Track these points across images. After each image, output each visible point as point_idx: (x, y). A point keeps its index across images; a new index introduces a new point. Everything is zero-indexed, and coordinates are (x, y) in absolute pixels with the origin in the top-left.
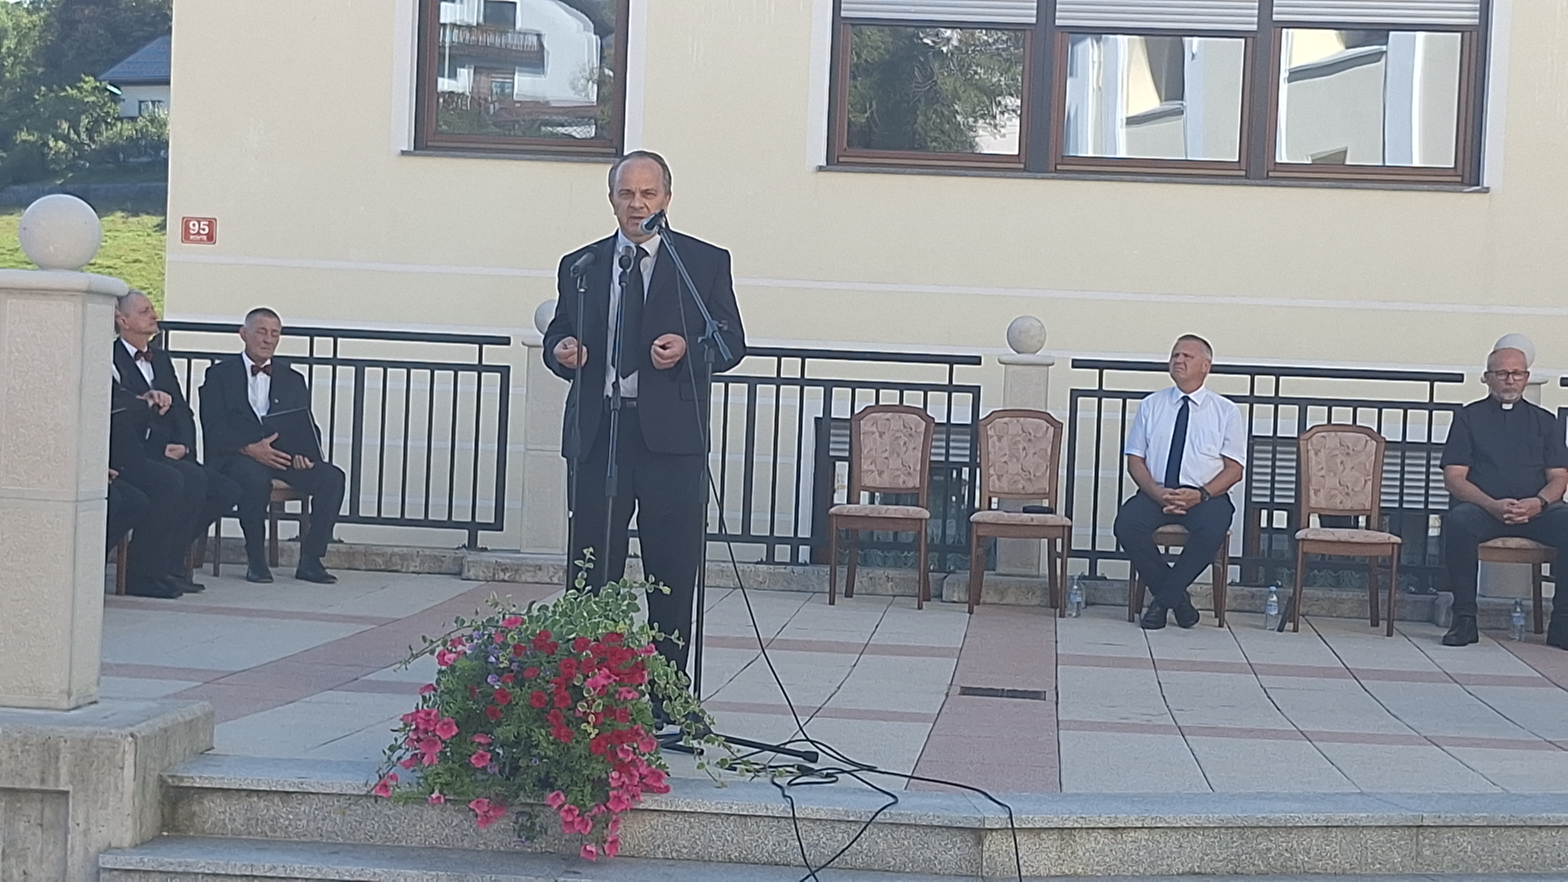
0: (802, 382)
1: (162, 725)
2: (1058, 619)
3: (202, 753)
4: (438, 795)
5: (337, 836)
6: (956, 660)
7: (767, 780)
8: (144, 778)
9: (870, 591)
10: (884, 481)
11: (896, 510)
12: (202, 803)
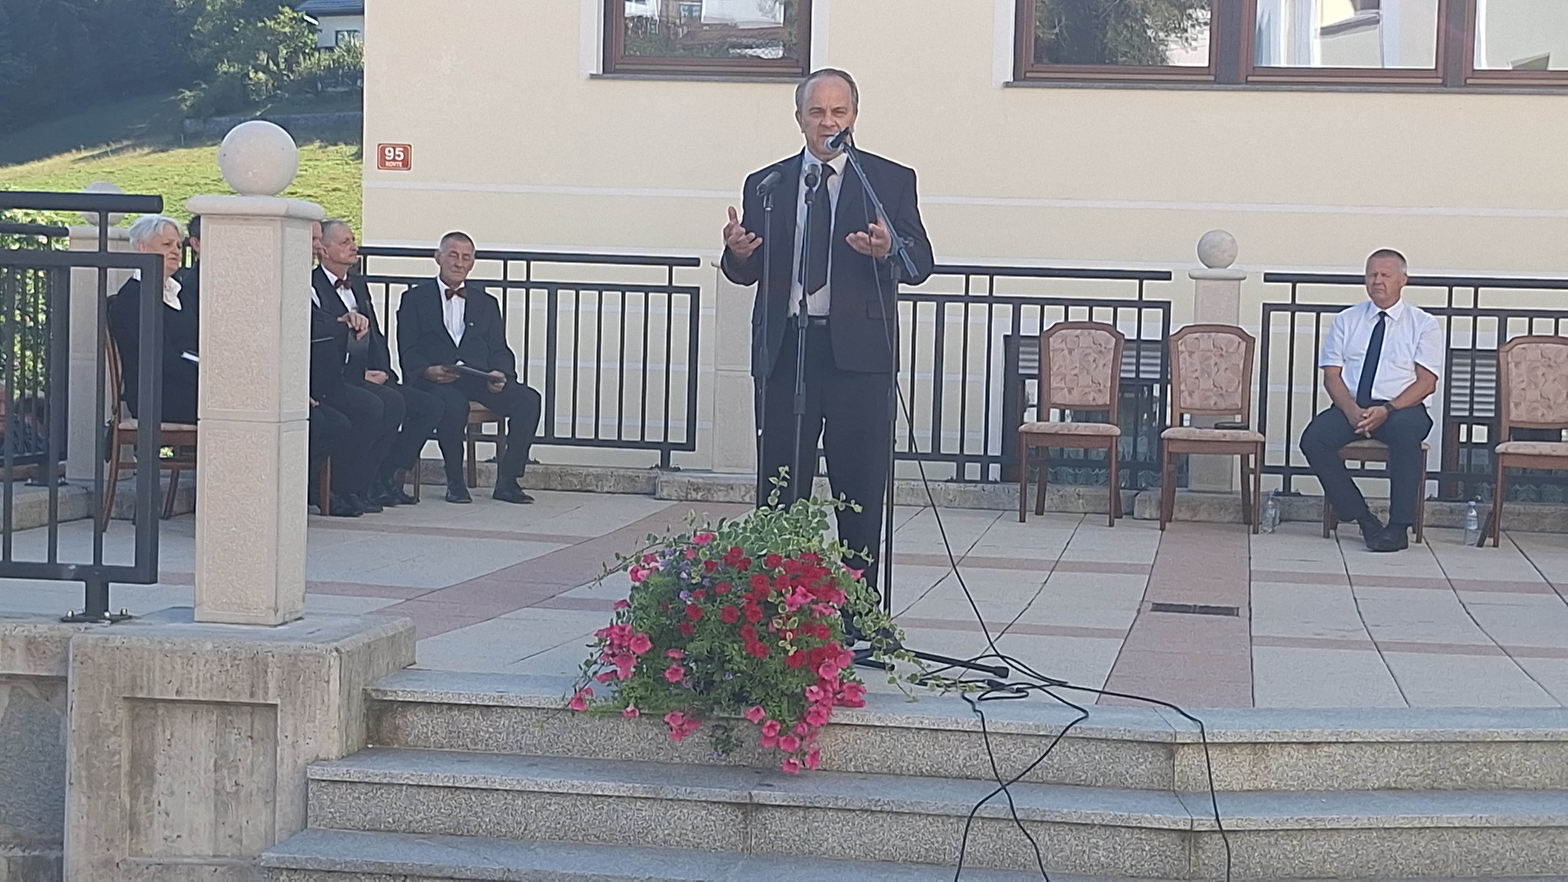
0: (991, 300)
1: (366, 641)
2: (1253, 536)
3: (404, 668)
4: (633, 708)
5: (536, 748)
6: (1148, 577)
7: (958, 695)
8: (349, 691)
9: (1061, 508)
10: (1074, 398)
11: (1086, 427)
12: (406, 717)
